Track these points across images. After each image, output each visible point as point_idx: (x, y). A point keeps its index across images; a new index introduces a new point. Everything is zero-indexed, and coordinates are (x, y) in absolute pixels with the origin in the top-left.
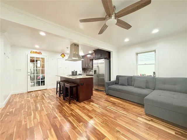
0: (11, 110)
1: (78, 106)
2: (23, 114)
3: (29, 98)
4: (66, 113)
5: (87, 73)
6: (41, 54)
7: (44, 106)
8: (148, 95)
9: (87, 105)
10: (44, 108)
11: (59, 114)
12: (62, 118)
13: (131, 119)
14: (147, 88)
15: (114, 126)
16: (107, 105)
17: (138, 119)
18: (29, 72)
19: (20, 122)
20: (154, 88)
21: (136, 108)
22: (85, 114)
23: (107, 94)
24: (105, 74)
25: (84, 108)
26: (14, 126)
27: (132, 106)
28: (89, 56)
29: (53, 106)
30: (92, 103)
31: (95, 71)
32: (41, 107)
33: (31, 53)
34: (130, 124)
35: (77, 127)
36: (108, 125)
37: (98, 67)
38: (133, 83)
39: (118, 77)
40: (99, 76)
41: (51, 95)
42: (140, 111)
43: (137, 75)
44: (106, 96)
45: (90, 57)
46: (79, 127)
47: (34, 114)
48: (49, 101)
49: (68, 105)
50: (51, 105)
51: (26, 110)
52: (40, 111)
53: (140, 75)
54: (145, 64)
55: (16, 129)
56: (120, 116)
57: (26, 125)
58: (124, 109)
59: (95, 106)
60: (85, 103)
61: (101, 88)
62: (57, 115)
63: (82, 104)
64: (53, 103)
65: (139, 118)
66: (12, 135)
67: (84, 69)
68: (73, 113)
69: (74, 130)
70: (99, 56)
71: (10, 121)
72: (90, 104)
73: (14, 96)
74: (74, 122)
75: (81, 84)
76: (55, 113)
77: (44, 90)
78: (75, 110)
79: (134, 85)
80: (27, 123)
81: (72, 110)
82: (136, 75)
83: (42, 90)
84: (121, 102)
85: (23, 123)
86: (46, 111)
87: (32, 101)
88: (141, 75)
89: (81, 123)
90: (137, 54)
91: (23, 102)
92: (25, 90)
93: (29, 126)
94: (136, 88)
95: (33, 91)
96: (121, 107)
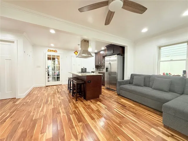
0: (28, 100)
1: (84, 104)
2: (35, 106)
3: (45, 92)
4: (70, 109)
5: (100, 71)
6: (57, 52)
7: (54, 100)
8: (171, 100)
9: (94, 104)
10: (53, 102)
11: (64, 110)
12: (64, 114)
13: (141, 129)
14: (171, 90)
15: (116, 134)
16: (115, 107)
17: (151, 131)
18: (47, 69)
19: (30, 112)
20: (183, 92)
21: (151, 115)
22: (87, 113)
23: (119, 95)
24: (117, 72)
25: (89, 107)
26: (24, 115)
27: (147, 112)
28: (102, 52)
29: (61, 101)
30: (99, 103)
31: (107, 68)
32: (51, 101)
33: (48, 51)
34: (138, 135)
35: (75, 126)
36: (109, 131)
37: (110, 64)
38: (151, 83)
39: (132, 76)
40: (110, 74)
41: (63, 90)
42: (157, 120)
43: (159, 74)
44: (116, 97)
45: (103, 54)
46: (77, 127)
47: (43, 106)
48: (60, 96)
49: (74, 102)
50: (60, 100)
51: (39, 102)
52: (49, 104)
53: (162, 74)
54: (172, 60)
55: (25, 119)
56: (127, 122)
57: (33, 116)
58: (135, 114)
59: (100, 107)
60: (92, 102)
61: (112, 87)
62: (61, 111)
63: (88, 103)
64: (62, 98)
65: (152, 129)
66: (19, 123)
67: (97, 67)
68: (76, 110)
69: (71, 129)
70: (112, 52)
71: (24, 110)
72: (96, 103)
73: (35, 89)
74: (74, 121)
75: (88, 81)
76: (60, 108)
77: (59, 85)
78: (79, 107)
79: (153, 87)
80: (34, 114)
81: (76, 107)
82: (156, 74)
83: (58, 85)
84: (134, 105)
85: (32, 114)
86: (54, 105)
87: (46, 94)
88: (164, 74)
89: (81, 123)
90: (160, 48)
91: (39, 95)
92: (43, 85)
93: (35, 117)
94: (154, 90)
95: (50, 86)
96: (132, 112)
